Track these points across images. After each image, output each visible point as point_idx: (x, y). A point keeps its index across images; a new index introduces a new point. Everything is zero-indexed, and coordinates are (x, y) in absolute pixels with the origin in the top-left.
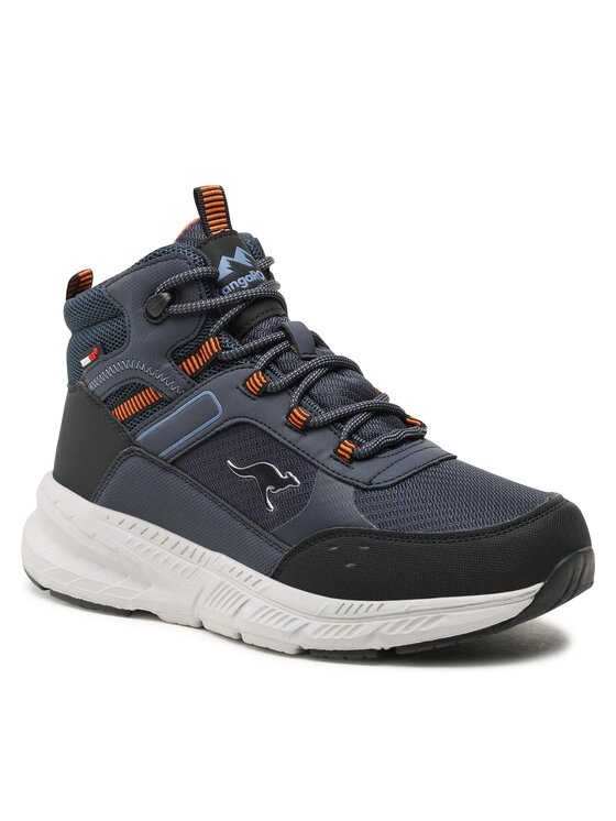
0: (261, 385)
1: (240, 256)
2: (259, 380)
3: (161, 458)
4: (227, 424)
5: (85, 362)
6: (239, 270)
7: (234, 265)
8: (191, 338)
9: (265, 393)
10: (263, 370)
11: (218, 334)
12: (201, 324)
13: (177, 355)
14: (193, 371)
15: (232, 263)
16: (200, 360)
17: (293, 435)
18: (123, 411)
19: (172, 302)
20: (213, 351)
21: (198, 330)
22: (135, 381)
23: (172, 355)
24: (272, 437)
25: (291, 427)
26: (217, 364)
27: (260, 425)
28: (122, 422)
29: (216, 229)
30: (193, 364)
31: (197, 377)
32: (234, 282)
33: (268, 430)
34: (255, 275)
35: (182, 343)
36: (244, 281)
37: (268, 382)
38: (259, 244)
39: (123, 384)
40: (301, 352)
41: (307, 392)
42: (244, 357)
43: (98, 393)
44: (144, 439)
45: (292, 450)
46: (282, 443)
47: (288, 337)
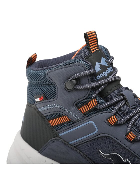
0: (115, 122)
1: (103, 62)
2: (114, 119)
3: (70, 144)
4: (100, 136)
5: (37, 100)
6: (104, 68)
7: (102, 66)
8: (84, 98)
9: (116, 125)
10: (115, 115)
11: (95, 98)
12: (89, 93)
13: (78, 105)
14: (85, 112)
15: (101, 65)
16: (88, 107)
17: (128, 144)
18: (54, 122)
19: (77, 84)
20: (94, 105)
21: (87, 95)
22: (59, 112)
23: (76, 104)
24: (119, 144)
25: (127, 140)
26: (95, 110)
27: (114, 138)
28: (53, 126)
29: (93, 50)
30: (85, 109)
31: (86, 115)
32: (102, 74)
33: (118, 141)
34: (109, 70)
35: (80, 100)
36: (105, 74)
37: (118, 120)
38: (108, 51)
39: (54, 113)
40: (130, 106)
41: (134, 124)
42: (107, 107)
43: (43, 113)
44: (63, 136)
45: (128, 150)
46: (124, 147)
47: (125, 99)
